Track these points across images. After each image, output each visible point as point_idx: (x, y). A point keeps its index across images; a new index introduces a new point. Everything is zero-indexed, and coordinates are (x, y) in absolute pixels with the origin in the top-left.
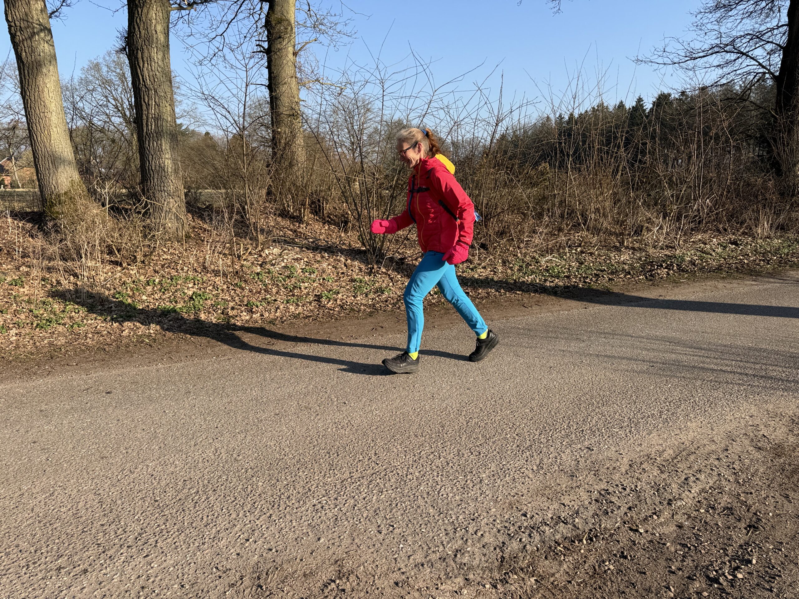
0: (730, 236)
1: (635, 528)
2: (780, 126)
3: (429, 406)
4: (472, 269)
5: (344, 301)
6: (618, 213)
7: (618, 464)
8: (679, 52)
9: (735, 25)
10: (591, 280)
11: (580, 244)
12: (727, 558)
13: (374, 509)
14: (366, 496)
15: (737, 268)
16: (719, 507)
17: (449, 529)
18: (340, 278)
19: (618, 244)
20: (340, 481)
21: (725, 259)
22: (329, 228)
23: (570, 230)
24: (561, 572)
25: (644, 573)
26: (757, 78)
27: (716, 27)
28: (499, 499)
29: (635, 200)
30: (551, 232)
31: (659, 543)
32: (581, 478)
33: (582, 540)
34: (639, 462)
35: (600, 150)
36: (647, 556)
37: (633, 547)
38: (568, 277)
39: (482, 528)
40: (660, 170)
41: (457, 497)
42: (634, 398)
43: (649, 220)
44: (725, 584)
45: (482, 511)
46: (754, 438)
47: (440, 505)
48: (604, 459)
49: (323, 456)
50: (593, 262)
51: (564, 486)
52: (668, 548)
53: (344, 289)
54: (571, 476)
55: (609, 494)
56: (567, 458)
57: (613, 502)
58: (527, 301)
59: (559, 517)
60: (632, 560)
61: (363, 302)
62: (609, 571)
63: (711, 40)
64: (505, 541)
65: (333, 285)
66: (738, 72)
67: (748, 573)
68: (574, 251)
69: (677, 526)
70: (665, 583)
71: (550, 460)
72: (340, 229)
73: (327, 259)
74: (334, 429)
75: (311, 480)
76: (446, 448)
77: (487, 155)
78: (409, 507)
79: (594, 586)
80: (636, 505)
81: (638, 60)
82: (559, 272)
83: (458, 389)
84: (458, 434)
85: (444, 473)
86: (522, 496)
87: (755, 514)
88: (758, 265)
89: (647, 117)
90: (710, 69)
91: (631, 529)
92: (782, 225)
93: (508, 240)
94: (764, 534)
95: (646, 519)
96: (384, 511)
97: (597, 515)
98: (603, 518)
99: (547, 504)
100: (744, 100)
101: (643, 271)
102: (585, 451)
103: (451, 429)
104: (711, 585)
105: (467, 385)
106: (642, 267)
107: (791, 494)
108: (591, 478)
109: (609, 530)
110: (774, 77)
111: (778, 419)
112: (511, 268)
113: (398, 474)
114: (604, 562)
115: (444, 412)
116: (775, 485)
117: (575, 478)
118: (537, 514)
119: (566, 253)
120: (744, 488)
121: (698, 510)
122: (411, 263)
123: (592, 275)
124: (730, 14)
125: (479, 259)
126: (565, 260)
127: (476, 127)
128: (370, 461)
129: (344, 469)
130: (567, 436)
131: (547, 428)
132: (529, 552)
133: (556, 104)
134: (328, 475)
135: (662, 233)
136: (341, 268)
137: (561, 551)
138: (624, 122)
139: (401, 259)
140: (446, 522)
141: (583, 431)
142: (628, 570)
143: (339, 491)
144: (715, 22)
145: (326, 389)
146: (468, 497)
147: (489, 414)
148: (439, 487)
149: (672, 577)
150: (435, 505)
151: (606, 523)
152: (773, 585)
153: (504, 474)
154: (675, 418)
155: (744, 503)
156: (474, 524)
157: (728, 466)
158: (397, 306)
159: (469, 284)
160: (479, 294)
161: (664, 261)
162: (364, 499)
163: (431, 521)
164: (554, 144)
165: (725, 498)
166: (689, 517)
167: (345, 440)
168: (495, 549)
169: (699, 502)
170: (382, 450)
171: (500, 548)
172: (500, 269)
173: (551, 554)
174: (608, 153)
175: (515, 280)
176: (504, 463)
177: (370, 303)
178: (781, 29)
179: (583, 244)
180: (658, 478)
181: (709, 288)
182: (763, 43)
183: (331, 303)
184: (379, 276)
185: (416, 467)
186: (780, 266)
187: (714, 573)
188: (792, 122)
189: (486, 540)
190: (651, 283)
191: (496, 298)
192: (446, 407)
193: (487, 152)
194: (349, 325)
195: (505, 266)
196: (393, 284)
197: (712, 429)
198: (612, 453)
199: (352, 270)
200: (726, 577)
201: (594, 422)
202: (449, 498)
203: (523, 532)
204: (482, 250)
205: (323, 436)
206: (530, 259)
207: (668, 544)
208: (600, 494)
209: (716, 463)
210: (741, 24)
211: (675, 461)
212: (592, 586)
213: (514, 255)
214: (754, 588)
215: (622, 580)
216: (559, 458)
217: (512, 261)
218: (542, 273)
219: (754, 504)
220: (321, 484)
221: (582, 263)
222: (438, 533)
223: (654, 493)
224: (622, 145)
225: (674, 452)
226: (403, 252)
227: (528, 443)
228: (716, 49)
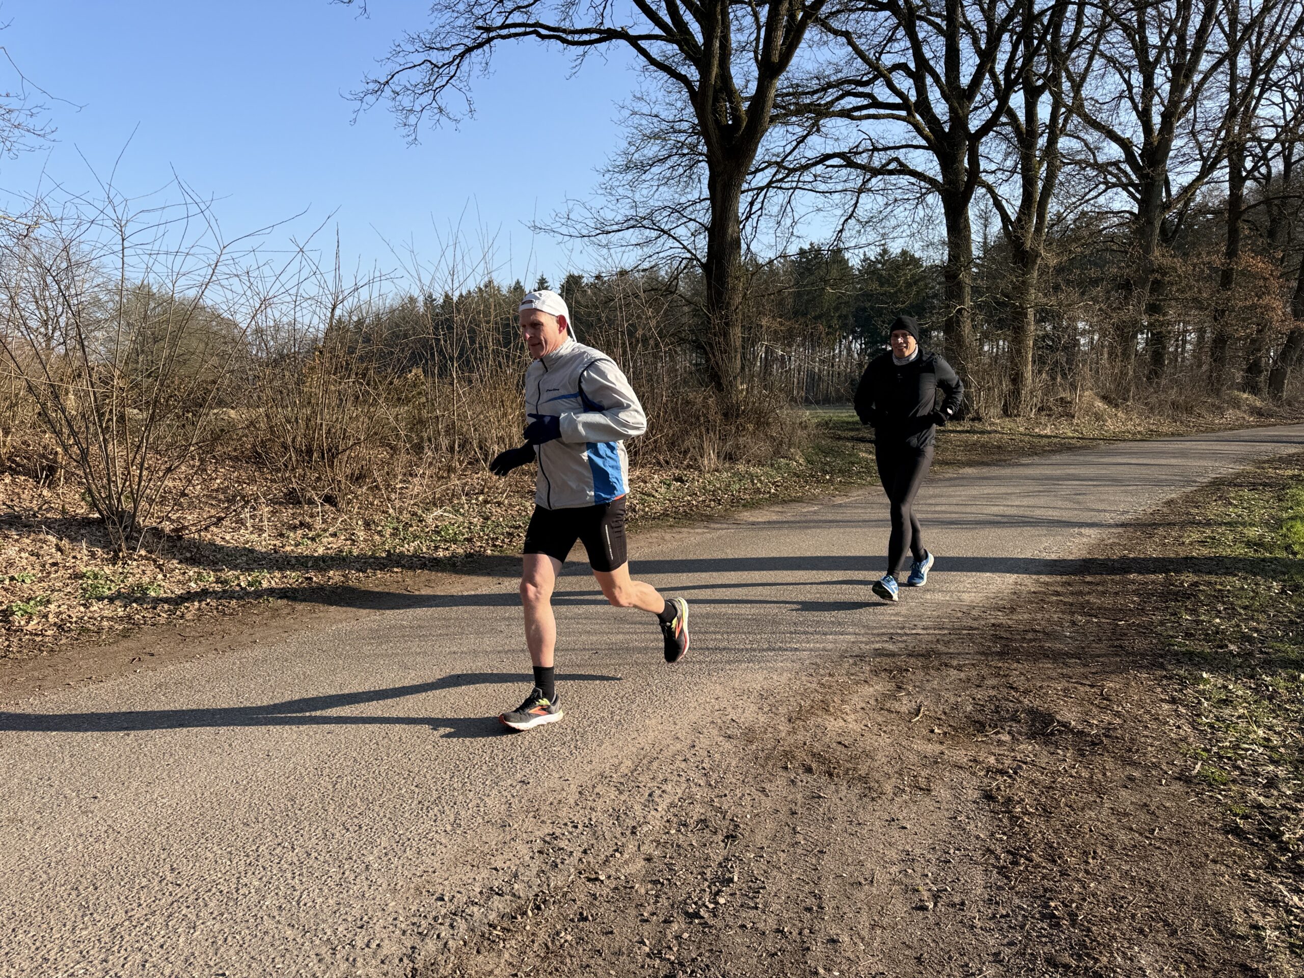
0: (674, 470)
1: (593, 876)
2: (715, 328)
3: (262, 772)
4: (313, 539)
5: (64, 616)
7: (565, 795)
8: (587, 221)
9: (652, 193)
10: (503, 542)
11: (483, 490)
12: (706, 884)
13: (182, 957)
14: (165, 942)
15: (685, 512)
16: (692, 822)
17: (323, 952)
18: (49, 573)
20: (108, 929)
21: (670, 500)
22: (13, 481)
23: (464, 470)
24: (502, 965)
25: (612, 933)
26: (683, 265)
27: (630, 194)
28: (398, 887)
30: (436, 474)
31: (625, 887)
32: (516, 826)
33: (526, 911)
34: (590, 786)
35: (496, 353)
36: (613, 909)
37: (595, 902)
38: (469, 540)
39: (378, 935)
41: (330, 900)
42: (577, 700)
44: (706, 916)
45: (375, 911)
46: (722, 725)
47: (303, 920)
48: (544, 793)
49: (65, 896)
50: (502, 516)
51: (494, 843)
52: (637, 891)
53: (62, 594)
54: (502, 826)
55: (556, 838)
56: (494, 804)
57: (563, 849)
58: (411, 583)
59: (491, 888)
60: (594, 920)
61: (106, 613)
62: (566, 944)
63: (624, 211)
64: (415, 945)
65: (35, 588)
66: (661, 255)
67: (731, 895)
68: (474, 501)
69: (645, 859)
70: (638, 937)
71: (470, 811)
72: (38, 483)
73: (17, 541)
74: (80, 847)
75: (46, 943)
76: (302, 832)
77: (321, 352)
78: (249, 937)
79: (549, 970)
80: (593, 845)
81: (535, 227)
82: (455, 534)
83: (311, 737)
84: (320, 806)
85: (304, 870)
86: (434, 872)
87: (732, 820)
88: (709, 506)
90: (627, 248)
91: (589, 880)
92: (730, 454)
93: (370, 489)
94: (743, 843)
95: (606, 861)
96: (203, 956)
97: (543, 872)
98: (551, 874)
99: (472, 875)
100: (671, 292)
102: (518, 788)
103: (307, 801)
104: (691, 923)
107: (767, 786)
108: (530, 823)
109: (561, 888)
110: (703, 266)
111: (745, 697)
112: (380, 533)
113: (221, 892)
114: (558, 933)
115: (293, 777)
116: (750, 779)
117: (507, 828)
118: (458, 892)
119: (463, 504)
120: (717, 790)
121: (668, 833)
122: (197, 536)
123: (503, 534)
124: (644, 177)
125: (324, 521)
126: (463, 515)
127: (298, 308)
128: (164, 883)
129: (113, 908)
130: (491, 771)
131: (461, 766)
132: (452, 951)
133: (426, 281)
134: (81, 926)
136: (51, 555)
137: (498, 936)
139: (176, 530)
140: (317, 942)
141: (512, 759)
142: (590, 935)
143: (108, 946)
144: (628, 187)
145: (49, 779)
146: (349, 896)
147: (368, 764)
148: (298, 893)
149: (646, 926)
150: (294, 922)
151: (558, 880)
152: (758, 900)
153: (403, 848)
154: (629, 717)
155: (718, 810)
156: (363, 933)
157: (697, 767)
158: (178, 613)
159: (310, 564)
160: (329, 578)
162: (162, 946)
163: (290, 948)
164: (428, 341)
165: (698, 808)
166: (659, 843)
167: (106, 862)
168: (401, 960)
169: (668, 821)
170: (185, 861)
171: (409, 956)
172: (361, 534)
173: (485, 943)
174: (508, 357)
175: (389, 551)
176: (401, 832)
177: (121, 614)
178: (703, 203)
179: (486, 490)
180: (617, 802)
181: (655, 540)
182: (685, 220)
183: (35, 622)
184: (135, 563)
185: (253, 873)
186: (732, 507)
187: (694, 906)
188: (727, 324)
189: (384, 951)
192: (295, 768)
193: (314, 348)
194: (81, 659)
195: (370, 530)
196: (165, 576)
197: (675, 724)
198: (555, 782)
199: (74, 557)
200: (707, 907)
201: (526, 743)
202: (317, 906)
203: (441, 924)
204: (327, 506)
205: (57, 863)
206: (409, 515)
207: (637, 886)
208: (545, 841)
209: (683, 765)
210: (658, 193)
211: (635, 774)
212: (545, 971)
213: (383, 512)
214: (738, 911)
215: (584, 950)
216: (482, 805)
217: (381, 520)
218: (431, 537)
219: (730, 808)
220: (69, 944)
221: (487, 519)
222: (306, 962)
223: (614, 824)
225: (633, 762)
226: (179, 518)
227: (435, 795)
228: (632, 223)
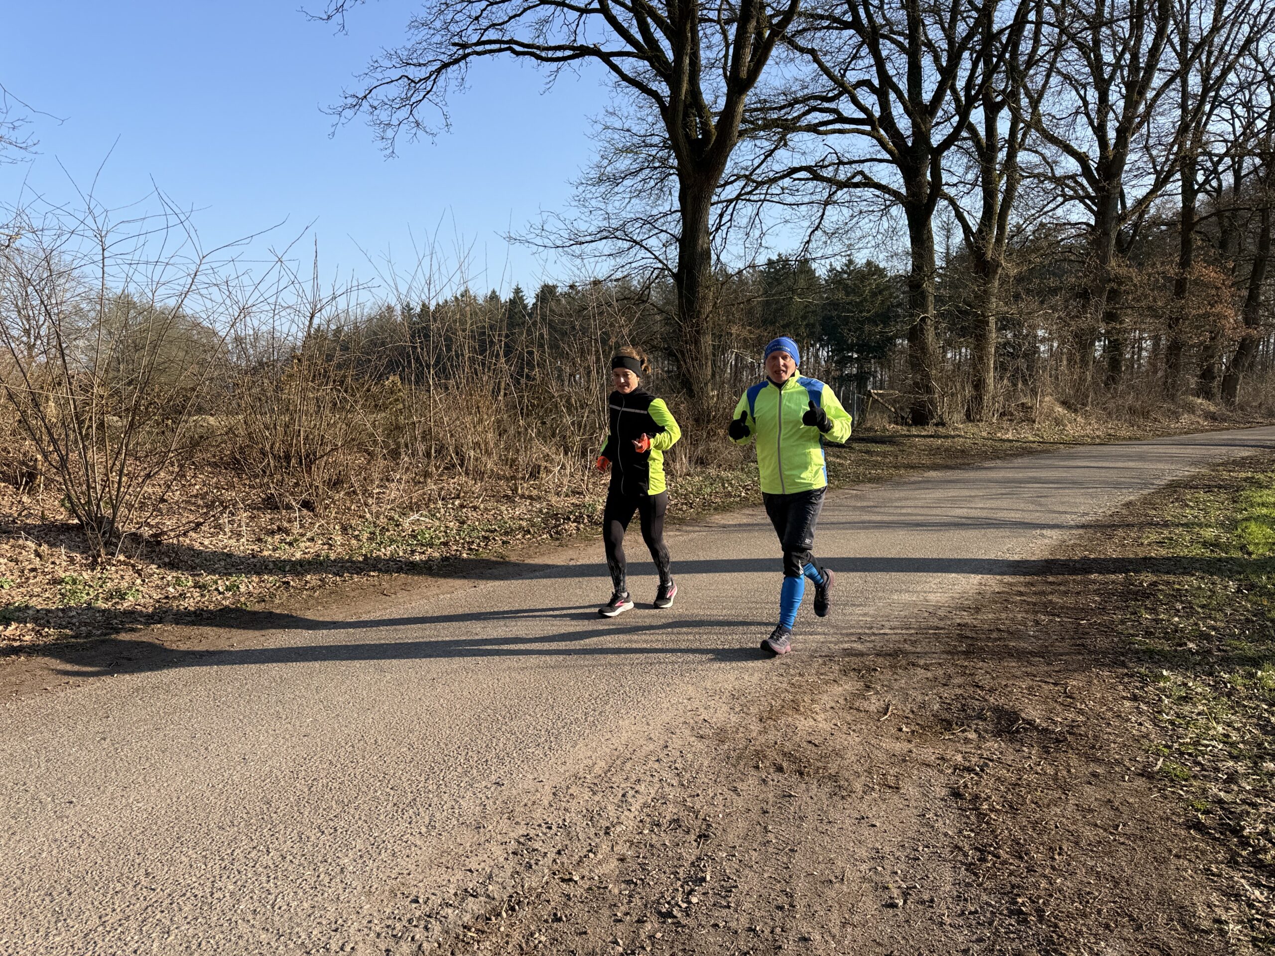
1: (567, 877)
2: (686, 336)
3: (238, 775)
4: (290, 544)
5: (42, 621)
6: (507, 449)
7: (539, 795)
8: (561, 233)
9: (624, 205)
10: (479, 545)
11: (458, 495)
12: (679, 883)
14: (139, 947)
16: (665, 822)
18: (28, 579)
19: (510, 493)
20: (81, 935)
23: (441, 475)
25: (585, 933)
26: (654, 275)
27: (603, 206)
28: (373, 890)
29: (526, 430)
30: (413, 480)
31: (599, 888)
32: (490, 827)
33: (501, 913)
34: (564, 787)
35: (472, 360)
36: (586, 909)
37: (569, 903)
38: (445, 544)
39: (352, 938)
40: (553, 388)
41: (304, 904)
43: (546, 457)
44: (679, 915)
45: (349, 914)
46: (694, 725)
47: (277, 924)
48: (519, 794)
49: (39, 902)
50: (478, 520)
51: (468, 844)
52: (610, 891)
53: (40, 599)
54: (476, 828)
55: (530, 840)
56: (469, 806)
57: (537, 850)
58: (387, 586)
59: (466, 889)
60: (568, 920)
61: (84, 618)
62: (540, 945)
63: (597, 222)
64: (390, 947)
65: (13, 593)
66: (633, 265)
67: (703, 894)
68: (450, 506)
69: (618, 860)
70: (611, 937)
71: (445, 813)
72: (18, 489)
74: (55, 852)
76: (277, 835)
77: (299, 360)
78: (223, 942)
80: (566, 845)
81: (510, 238)
82: (432, 538)
83: (287, 740)
84: (296, 809)
85: (279, 874)
86: (409, 874)
87: (704, 820)
88: (681, 509)
89: (530, 315)
90: (601, 259)
91: (563, 880)
92: (702, 459)
93: (348, 494)
94: (715, 843)
95: (580, 861)
97: (517, 873)
98: (526, 875)
99: (446, 877)
100: (643, 301)
101: (547, 528)
102: (492, 789)
103: (283, 804)
104: (664, 922)
105: (303, 730)
106: (545, 521)
107: (739, 785)
108: (504, 825)
109: (535, 889)
110: (674, 275)
111: (717, 697)
112: (356, 537)
113: (195, 896)
114: (532, 935)
115: (269, 780)
116: (722, 778)
117: (482, 830)
118: (433, 894)
119: (439, 509)
120: (689, 790)
121: (641, 833)
122: (175, 541)
123: (479, 538)
124: (616, 189)
125: (302, 526)
126: (439, 519)
127: (277, 317)
128: (138, 888)
129: (87, 913)
130: (466, 773)
131: (436, 768)
132: (427, 953)
133: (403, 290)
134: (55, 932)
135: (565, 475)
136: (30, 561)
137: (472, 938)
138: (501, 321)
139: (155, 536)
140: (292, 946)
141: (487, 761)
142: (564, 936)
144: (600, 199)
145: (25, 784)
146: (324, 899)
147: (344, 767)
148: (273, 897)
149: (620, 926)
150: (268, 926)
151: (532, 881)
152: (730, 899)
153: (378, 851)
154: (603, 718)
155: (691, 809)
156: (338, 936)
157: (670, 767)
159: (287, 569)
160: (307, 582)
161: (571, 513)
162: (135, 952)
164: (405, 349)
165: (671, 808)
166: (632, 843)
167: (80, 867)
169: (641, 821)
170: (160, 865)
172: (338, 539)
173: (460, 945)
174: (484, 364)
175: (365, 555)
176: (376, 835)
177: (98, 619)
178: (674, 215)
179: (462, 494)
180: (590, 803)
182: (657, 231)
183: (13, 627)
184: (113, 568)
185: (228, 877)
186: (704, 510)
187: (667, 906)
188: (698, 332)
190: (557, 543)
191: (336, 586)
192: (271, 771)
193: (293, 357)
195: (347, 534)
196: (143, 581)
197: (648, 724)
198: (529, 784)
199: (53, 563)
200: (680, 907)
201: (501, 745)
202: (292, 910)
203: (415, 926)
204: (305, 511)
205: (31, 869)
206: (385, 520)
207: (611, 886)
208: (519, 842)
209: (656, 765)
210: (630, 205)
211: (609, 775)
213: (360, 517)
214: (711, 911)
216: (456, 807)
217: (358, 525)
218: (407, 541)
219: (702, 807)
221: (463, 523)
223: (587, 824)
224: (502, 353)
225: (607, 763)
226: (158, 523)
227: (410, 796)
228: (605, 234)
